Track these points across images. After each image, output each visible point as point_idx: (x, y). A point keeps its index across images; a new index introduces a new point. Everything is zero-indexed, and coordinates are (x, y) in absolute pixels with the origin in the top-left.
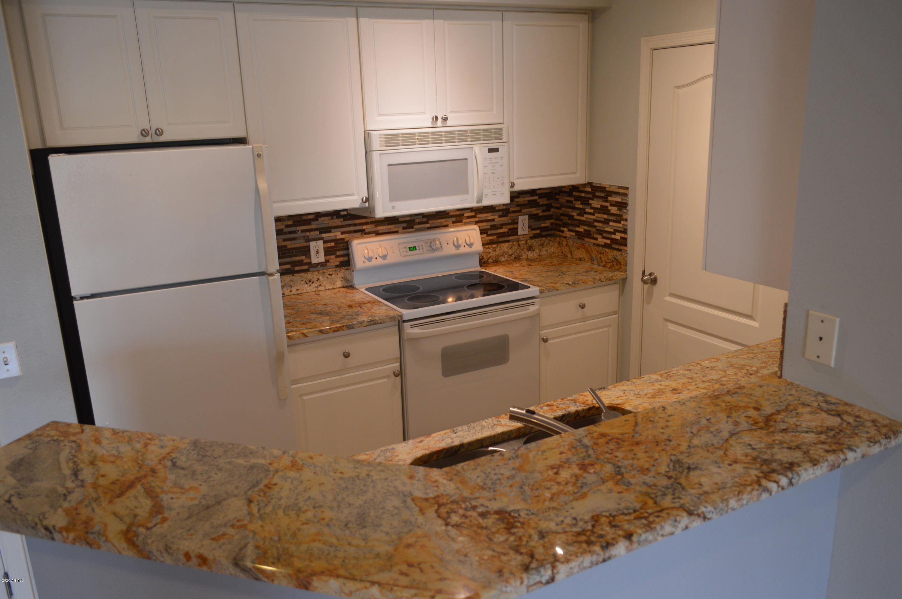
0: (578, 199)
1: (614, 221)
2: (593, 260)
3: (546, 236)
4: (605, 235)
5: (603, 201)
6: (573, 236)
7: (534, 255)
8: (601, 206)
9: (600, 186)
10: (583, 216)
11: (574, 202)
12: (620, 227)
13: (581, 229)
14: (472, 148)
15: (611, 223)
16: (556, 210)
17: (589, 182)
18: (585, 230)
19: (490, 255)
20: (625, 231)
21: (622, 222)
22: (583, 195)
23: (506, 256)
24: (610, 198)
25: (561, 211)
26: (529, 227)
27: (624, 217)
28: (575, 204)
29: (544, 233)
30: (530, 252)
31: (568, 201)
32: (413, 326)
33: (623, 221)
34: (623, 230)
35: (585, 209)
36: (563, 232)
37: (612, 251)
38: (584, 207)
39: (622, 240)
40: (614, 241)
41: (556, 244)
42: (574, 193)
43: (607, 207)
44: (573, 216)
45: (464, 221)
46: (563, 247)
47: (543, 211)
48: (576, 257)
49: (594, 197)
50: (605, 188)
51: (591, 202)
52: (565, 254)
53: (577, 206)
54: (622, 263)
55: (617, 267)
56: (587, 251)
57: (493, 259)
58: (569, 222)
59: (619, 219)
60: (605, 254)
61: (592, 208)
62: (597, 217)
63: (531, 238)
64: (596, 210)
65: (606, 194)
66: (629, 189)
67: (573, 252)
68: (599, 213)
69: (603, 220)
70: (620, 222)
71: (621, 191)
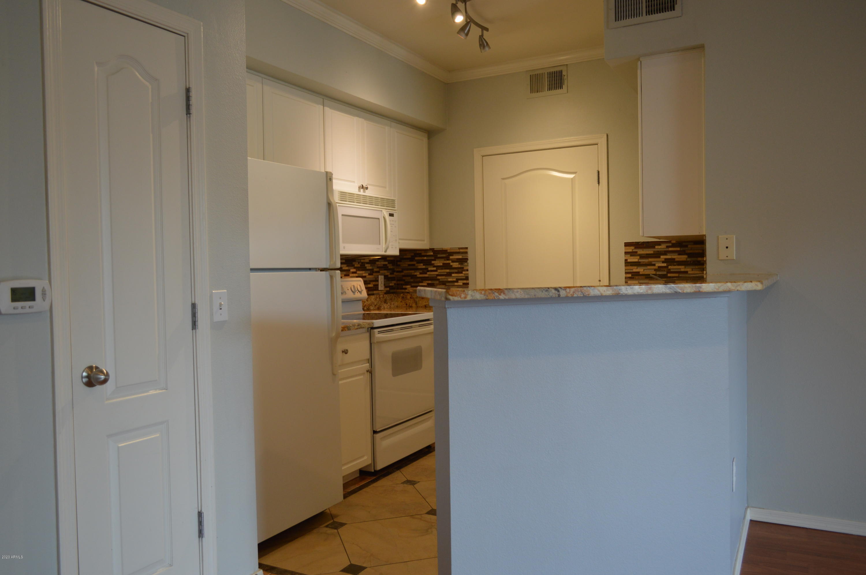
0: (419, 262)
1: (456, 273)
3: (393, 293)
5: (445, 260)
7: (387, 307)
8: (443, 264)
9: (441, 249)
10: (426, 273)
11: (416, 265)
12: (462, 276)
14: (382, 211)
15: (453, 275)
16: (397, 274)
17: (430, 248)
19: (365, 304)
20: (467, 278)
21: (464, 272)
22: (425, 258)
23: (373, 306)
24: (451, 257)
25: (402, 274)
26: (384, 285)
27: (465, 268)
28: (417, 266)
29: (392, 291)
30: (385, 304)
31: (409, 265)
32: (380, 332)
33: (465, 271)
34: (464, 278)
35: (427, 269)
36: (406, 289)
38: (427, 267)
39: (464, 285)
41: (400, 300)
42: (416, 258)
43: (449, 264)
44: (416, 275)
45: (351, 275)
46: (407, 301)
47: (391, 274)
48: (422, 305)
49: (436, 258)
50: (447, 250)
51: (433, 262)
52: (409, 305)
53: (419, 267)
57: (366, 307)
58: (412, 280)
59: (460, 270)
61: (434, 267)
62: (439, 272)
63: (385, 293)
64: (438, 267)
65: (447, 254)
66: (468, 248)
67: (417, 302)
68: (441, 269)
69: (446, 273)
70: (462, 273)
71: (461, 250)
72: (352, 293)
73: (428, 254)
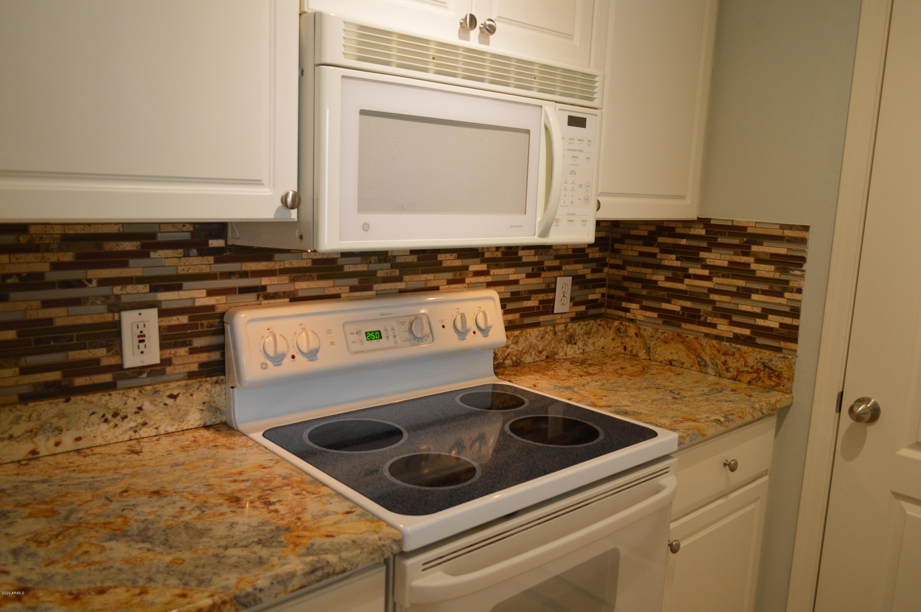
0: (667, 249)
1: (764, 292)
2: (706, 365)
3: (595, 317)
4: (735, 318)
5: (736, 254)
6: (654, 318)
7: (575, 352)
8: (730, 263)
9: (730, 224)
10: (681, 281)
11: (659, 256)
12: (780, 304)
13: (675, 306)
14: (541, 107)
15: (754, 297)
16: (611, 271)
17: (700, 217)
18: (683, 308)
19: (509, 350)
20: (795, 313)
21: (787, 295)
22: (684, 242)
23: (533, 353)
24: (755, 248)
25: (625, 273)
26: (572, 299)
27: (793, 284)
28: (661, 259)
29: (591, 312)
30: (570, 345)
31: (641, 254)
32: (428, 566)
33: (791, 292)
34: (788, 310)
35: (686, 269)
36: (627, 310)
37: (757, 350)
38: (685, 265)
39: (783, 331)
40: (768, 332)
41: (611, 334)
42: (661, 240)
43: (748, 265)
44: (656, 282)
45: (468, 280)
46: (627, 339)
47: (593, 271)
48: (661, 359)
50: (745, 228)
51: (703, 255)
52: (631, 351)
53: (666, 263)
54: (786, 375)
55: (768, 382)
56: (690, 348)
57: (512, 360)
58: (645, 292)
59: (780, 288)
60: (737, 355)
61: (705, 267)
62: (717, 284)
63: (573, 320)
64: (715, 270)
65: (745, 239)
66: (811, 229)
67: (651, 349)
68: (723, 276)
69: (734, 289)
70: (781, 295)
71: (788, 233)
72: (456, 336)
73: (693, 232)
